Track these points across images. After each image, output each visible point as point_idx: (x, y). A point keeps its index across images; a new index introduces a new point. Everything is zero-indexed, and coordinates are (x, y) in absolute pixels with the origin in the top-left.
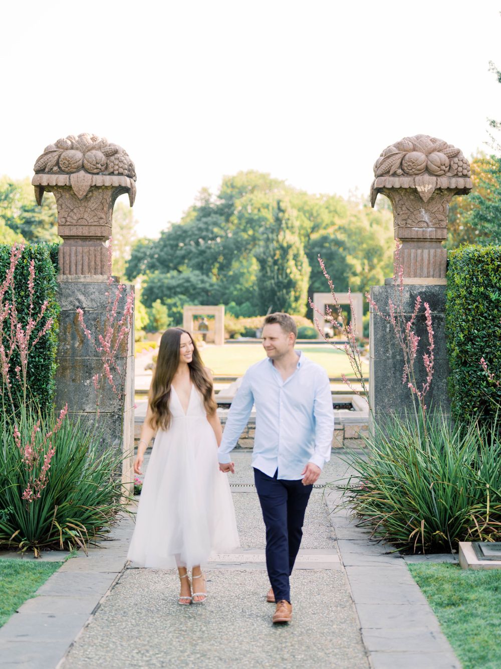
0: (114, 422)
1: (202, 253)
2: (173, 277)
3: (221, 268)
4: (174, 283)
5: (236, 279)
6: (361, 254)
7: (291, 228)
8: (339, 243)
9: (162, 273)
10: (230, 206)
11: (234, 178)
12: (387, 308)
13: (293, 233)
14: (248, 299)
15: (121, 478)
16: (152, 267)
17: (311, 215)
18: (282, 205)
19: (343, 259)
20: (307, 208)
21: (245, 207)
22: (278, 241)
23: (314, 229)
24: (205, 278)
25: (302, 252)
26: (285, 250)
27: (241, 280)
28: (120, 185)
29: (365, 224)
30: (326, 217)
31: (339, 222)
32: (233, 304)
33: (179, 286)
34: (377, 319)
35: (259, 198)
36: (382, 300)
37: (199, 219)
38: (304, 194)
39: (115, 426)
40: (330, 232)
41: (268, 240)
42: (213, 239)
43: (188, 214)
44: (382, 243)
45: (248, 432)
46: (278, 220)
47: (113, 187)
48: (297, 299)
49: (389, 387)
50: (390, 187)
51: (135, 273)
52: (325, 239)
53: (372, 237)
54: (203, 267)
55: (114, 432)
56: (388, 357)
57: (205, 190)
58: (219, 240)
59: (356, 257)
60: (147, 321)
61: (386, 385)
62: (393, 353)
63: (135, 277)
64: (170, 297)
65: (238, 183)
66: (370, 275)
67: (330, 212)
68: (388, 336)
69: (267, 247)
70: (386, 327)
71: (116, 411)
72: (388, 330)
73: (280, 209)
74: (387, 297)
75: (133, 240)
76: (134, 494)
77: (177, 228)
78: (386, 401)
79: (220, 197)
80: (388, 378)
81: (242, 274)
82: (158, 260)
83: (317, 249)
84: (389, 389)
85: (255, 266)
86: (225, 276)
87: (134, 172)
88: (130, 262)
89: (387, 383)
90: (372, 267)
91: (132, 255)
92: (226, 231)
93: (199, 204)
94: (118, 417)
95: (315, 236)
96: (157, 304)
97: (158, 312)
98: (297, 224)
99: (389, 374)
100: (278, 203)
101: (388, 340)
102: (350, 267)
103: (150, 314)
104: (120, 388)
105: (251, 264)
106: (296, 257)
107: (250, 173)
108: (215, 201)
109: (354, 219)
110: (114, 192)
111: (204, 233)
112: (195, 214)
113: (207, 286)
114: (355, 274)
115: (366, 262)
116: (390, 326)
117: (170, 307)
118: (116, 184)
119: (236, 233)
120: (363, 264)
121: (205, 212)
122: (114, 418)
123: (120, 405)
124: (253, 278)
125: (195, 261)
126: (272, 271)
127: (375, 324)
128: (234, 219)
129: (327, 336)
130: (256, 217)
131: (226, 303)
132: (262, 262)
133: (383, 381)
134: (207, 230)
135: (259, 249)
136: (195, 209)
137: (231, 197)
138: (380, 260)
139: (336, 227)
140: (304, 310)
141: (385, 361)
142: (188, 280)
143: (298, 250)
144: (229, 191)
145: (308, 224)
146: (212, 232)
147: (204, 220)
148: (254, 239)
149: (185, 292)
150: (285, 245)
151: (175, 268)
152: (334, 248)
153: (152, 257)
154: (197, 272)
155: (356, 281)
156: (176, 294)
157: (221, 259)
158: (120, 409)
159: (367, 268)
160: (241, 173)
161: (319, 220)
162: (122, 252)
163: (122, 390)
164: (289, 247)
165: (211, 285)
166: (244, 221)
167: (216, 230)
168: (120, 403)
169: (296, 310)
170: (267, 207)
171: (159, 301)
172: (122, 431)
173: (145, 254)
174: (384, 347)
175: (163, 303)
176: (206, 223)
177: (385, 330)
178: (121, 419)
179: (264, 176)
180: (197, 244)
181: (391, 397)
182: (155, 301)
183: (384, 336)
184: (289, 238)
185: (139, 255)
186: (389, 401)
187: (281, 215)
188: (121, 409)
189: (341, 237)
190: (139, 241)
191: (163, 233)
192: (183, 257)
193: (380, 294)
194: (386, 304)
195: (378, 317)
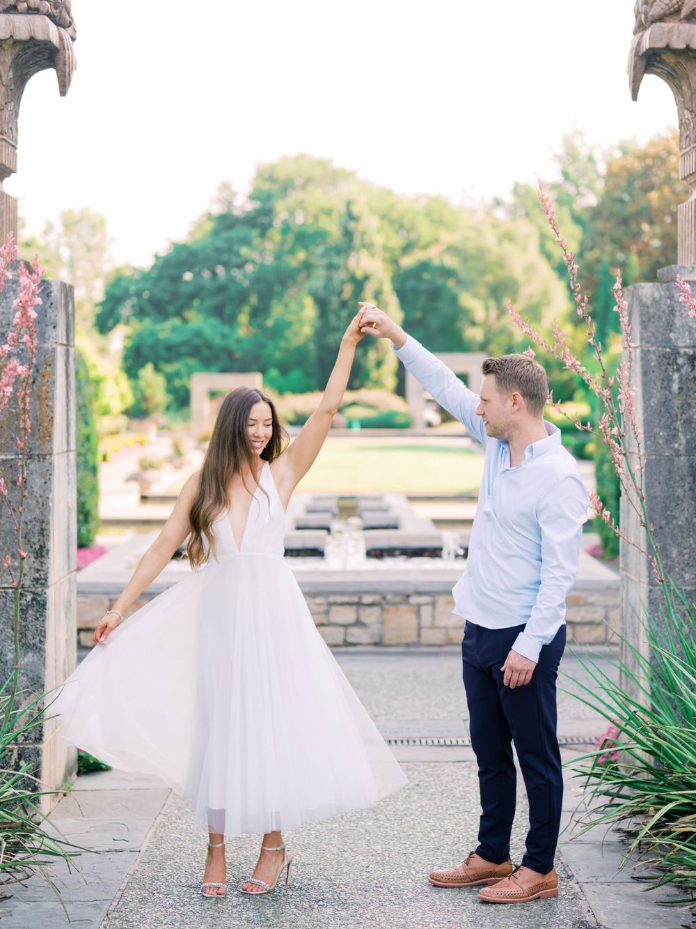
0: (24, 611)
1: (222, 289)
2: (174, 329)
3: (255, 314)
4: (176, 338)
5: (277, 332)
6: (483, 291)
7: (368, 247)
8: (448, 273)
9: (156, 322)
10: (267, 212)
11: (273, 167)
12: (672, 335)
13: (372, 255)
14: (298, 364)
15: (40, 746)
16: (140, 312)
17: (401, 227)
18: (356, 209)
19: (454, 299)
20: (394, 215)
21: (292, 213)
22: (347, 269)
23: (407, 248)
24: (226, 329)
25: (388, 288)
26: (359, 285)
27: (288, 333)
28: (32, 38)
29: (490, 241)
30: (425, 230)
31: (447, 238)
32: (274, 373)
33: (185, 343)
34: (648, 361)
35: (316, 198)
36: (660, 318)
37: (216, 233)
38: (388, 193)
39: (25, 619)
40: (433, 255)
41: (331, 267)
42: (240, 266)
43: (199, 226)
44: (518, 272)
45: (327, 613)
46: (348, 234)
47: (17, 42)
48: (379, 364)
49: (681, 521)
50: (682, 46)
51: (110, 323)
52: (424, 266)
53: (501, 264)
54: (223, 312)
55: (24, 635)
56: (676, 451)
57: (225, 187)
58: (249, 268)
59: (476, 296)
60: (130, 400)
61: (674, 517)
62: (688, 442)
63: (110, 329)
64: (169, 361)
65: (282, 174)
66: (497, 326)
67: (432, 221)
68: (677, 403)
69: (329, 279)
70: (670, 380)
71: (27, 583)
72: (675, 387)
73: (351, 217)
74: (672, 311)
75: (108, 268)
76: (79, 774)
77: (179, 248)
78: (674, 554)
79: (252, 197)
80: (678, 501)
81: (289, 325)
82: (150, 300)
83: (411, 284)
84: (679, 527)
85: (310, 311)
86: (261, 327)
87: (69, 13)
88: (102, 304)
89: (676, 513)
90: (502, 312)
91: (107, 293)
92: (261, 253)
93: (217, 210)
94: (33, 599)
95: (408, 262)
96: (147, 372)
97: (149, 385)
98: (379, 240)
99: (680, 492)
100: (349, 204)
101: (676, 411)
102: (466, 312)
103: (136, 389)
104: (37, 528)
105: (302, 307)
106: (377, 295)
107: (301, 157)
108: (243, 205)
109: (471, 234)
110: (18, 56)
111: (225, 257)
112: (209, 226)
113: (230, 343)
114: (473, 324)
115: (492, 303)
116: (680, 378)
117: (169, 378)
118: (23, 35)
119: (278, 257)
120: (487, 308)
121: (226, 222)
122: (23, 602)
123: (38, 571)
124: (307, 330)
125: (209, 302)
126: (339, 318)
127: (645, 373)
128: (275, 234)
129: (429, 425)
130: (310, 231)
131: (263, 371)
132: (322, 304)
133: (666, 508)
134: (230, 250)
135: (317, 281)
136: (209, 217)
137: (268, 197)
138: (514, 301)
139: (442, 247)
140: (391, 382)
141: (670, 460)
142: (198, 334)
143: (381, 283)
144: (266, 187)
145: (397, 242)
146: (238, 255)
147: (225, 234)
148: (307, 267)
149: (195, 352)
150: (359, 275)
151: (178, 313)
152: (439, 282)
153: (139, 294)
154: (214, 321)
155: (474, 334)
156: (178, 356)
157: (254, 300)
158: (37, 580)
159: (493, 313)
160: (285, 159)
161: (413, 236)
162: (90, 289)
163: (43, 532)
164: (366, 278)
165: (238, 341)
166: (290, 239)
167: (244, 251)
168: (36, 565)
169: (378, 383)
170: (328, 212)
171: (149, 367)
172: (42, 633)
173: (126, 290)
174: (667, 428)
175: (157, 369)
176: (229, 240)
177: (669, 388)
178: (40, 605)
179: (323, 164)
180: (214, 274)
181: (686, 545)
182: (143, 365)
183: (665, 403)
184: (367, 263)
185: (118, 292)
186: (680, 554)
187: (352, 225)
188: (41, 581)
189: (451, 262)
190: (118, 270)
191: (157, 257)
192: (192, 296)
193: (656, 302)
194: (670, 326)
195: (653, 357)
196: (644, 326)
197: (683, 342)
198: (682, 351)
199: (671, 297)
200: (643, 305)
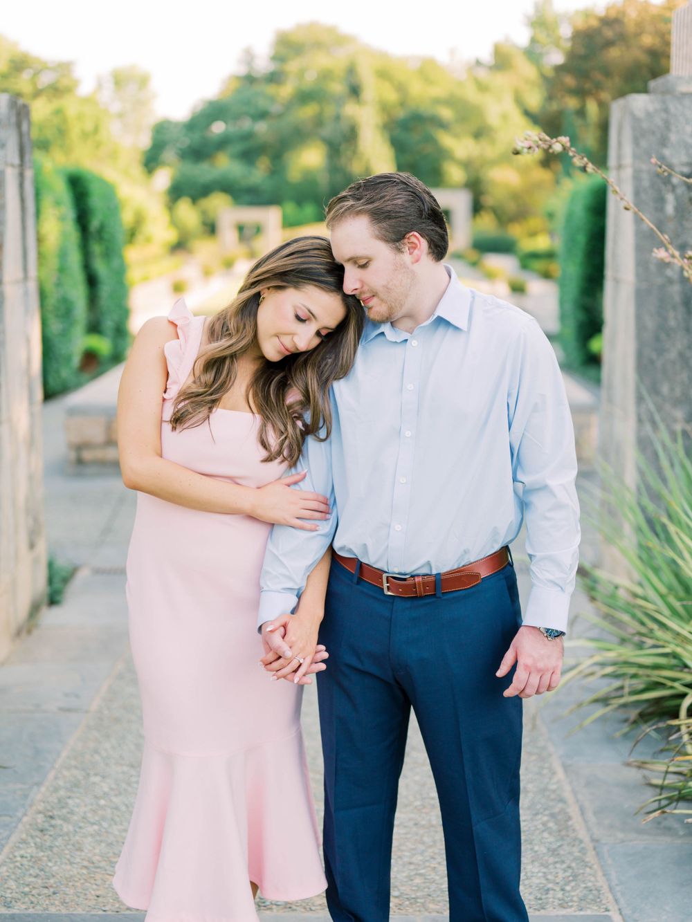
10: (282, 73)
12: (667, 151)
24: (248, 170)
34: (641, 181)
36: (653, 133)
38: (384, 54)
49: (673, 355)
52: (414, 117)
54: (248, 156)
56: (670, 279)
57: (248, 51)
59: (457, 135)
61: (666, 350)
63: (155, 170)
64: (204, 196)
65: (295, 39)
68: (671, 226)
70: (664, 201)
72: (670, 209)
74: (667, 125)
79: (273, 59)
88: (148, 152)
89: (667, 345)
91: (153, 140)
93: (242, 70)
96: (184, 204)
107: (312, 24)
108: (263, 64)
112: (235, 85)
116: (675, 198)
119: (286, 108)
125: (237, 149)
127: (637, 193)
132: (332, 147)
137: (283, 60)
141: (663, 288)
160: (298, 26)
175: (194, 204)
177: (663, 209)
179: (332, 30)
185: (162, 138)
191: (193, 111)
192: (222, 143)
193: (649, 115)
194: (664, 142)
195: (645, 176)
196: (636, 141)
197: (678, 158)
198: (678, 169)
199: (666, 110)
200: (636, 120)
